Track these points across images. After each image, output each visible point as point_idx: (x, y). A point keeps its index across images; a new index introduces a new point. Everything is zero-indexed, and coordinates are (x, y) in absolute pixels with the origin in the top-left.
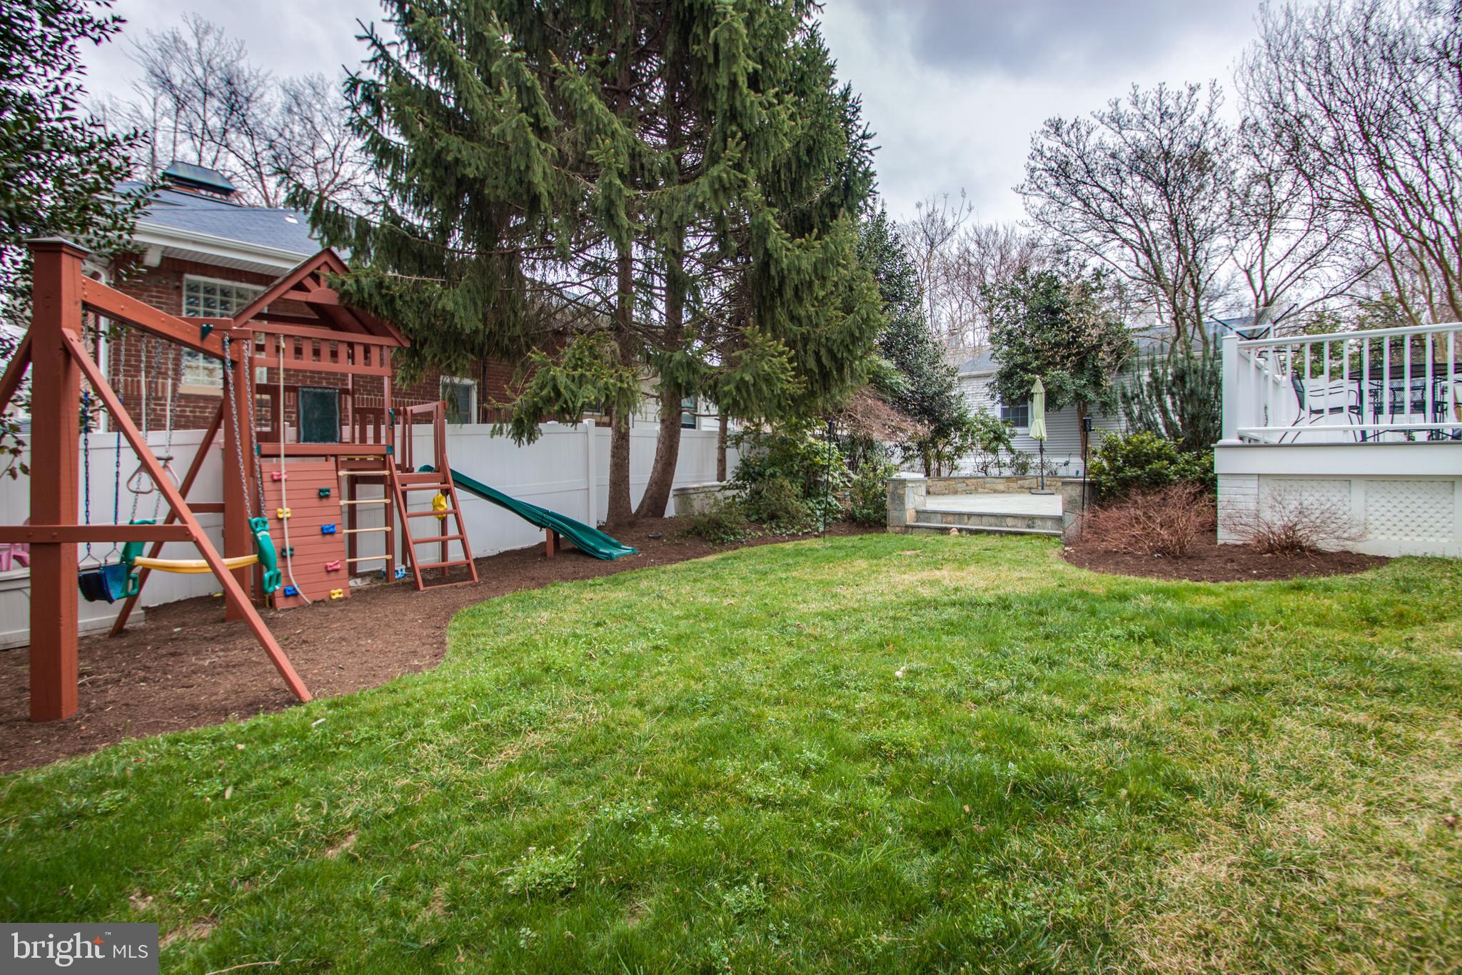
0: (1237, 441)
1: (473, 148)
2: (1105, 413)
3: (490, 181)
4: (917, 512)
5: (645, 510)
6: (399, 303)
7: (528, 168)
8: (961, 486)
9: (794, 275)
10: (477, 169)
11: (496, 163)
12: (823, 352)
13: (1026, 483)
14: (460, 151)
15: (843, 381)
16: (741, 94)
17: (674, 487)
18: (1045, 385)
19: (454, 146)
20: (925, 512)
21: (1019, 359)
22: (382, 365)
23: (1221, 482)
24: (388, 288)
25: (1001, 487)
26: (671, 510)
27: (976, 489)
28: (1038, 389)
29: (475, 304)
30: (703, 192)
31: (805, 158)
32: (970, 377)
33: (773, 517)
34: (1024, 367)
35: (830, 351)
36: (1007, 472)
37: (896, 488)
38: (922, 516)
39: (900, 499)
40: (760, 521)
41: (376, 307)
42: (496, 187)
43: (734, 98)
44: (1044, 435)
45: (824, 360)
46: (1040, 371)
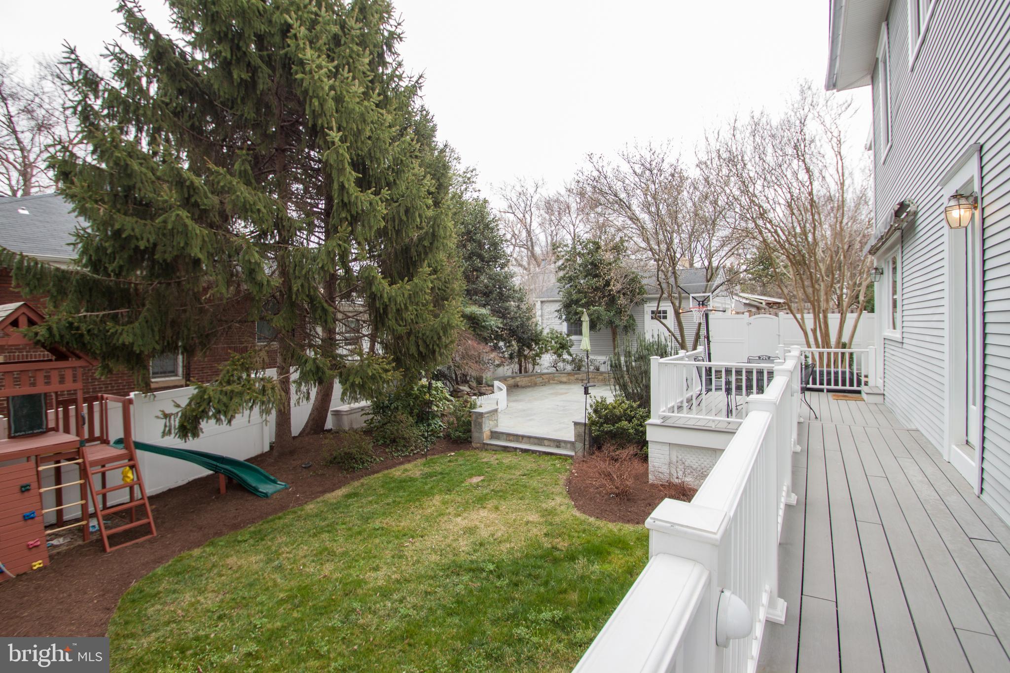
0: (658, 422)
1: (145, 225)
2: (627, 332)
3: (160, 248)
4: (492, 432)
5: (308, 430)
6: (87, 338)
7: (186, 244)
8: (539, 380)
9: (393, 305)
10: (148, 241)
11: (164, 235)
12: (420, 342)
13: (580, 376)
14: (133, 230)
15: (435, 360)
16: (348, 193)
17: (331, 409)
18: (589, 315)
19: (128, 227)
20: (496, 432)
21: (575, 297)
22: (74, 381)
23: (650, 445)
24: (78, 328)
25: (564, 379)
26: (329, 424)
27: (549, 381)
28: (585, 319)
29: (153, 331)
30: (323, 260)
31: (404, 218)
32: (548, 301)
33: (394, 441)
34: (577, 302)
35: (425, 342)
36: (569, 368)
37: (477, 418)
38: (494, 435)
39: (480, 425)
40: (385, 445)
41: (68, 343)
42: (165, 252)
43: (343, 195)
44: (589, 348)
45: (421, 349)
46: (587, 305)
